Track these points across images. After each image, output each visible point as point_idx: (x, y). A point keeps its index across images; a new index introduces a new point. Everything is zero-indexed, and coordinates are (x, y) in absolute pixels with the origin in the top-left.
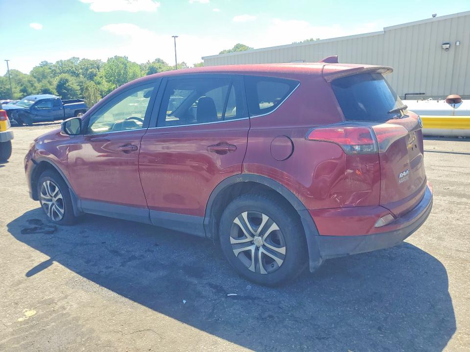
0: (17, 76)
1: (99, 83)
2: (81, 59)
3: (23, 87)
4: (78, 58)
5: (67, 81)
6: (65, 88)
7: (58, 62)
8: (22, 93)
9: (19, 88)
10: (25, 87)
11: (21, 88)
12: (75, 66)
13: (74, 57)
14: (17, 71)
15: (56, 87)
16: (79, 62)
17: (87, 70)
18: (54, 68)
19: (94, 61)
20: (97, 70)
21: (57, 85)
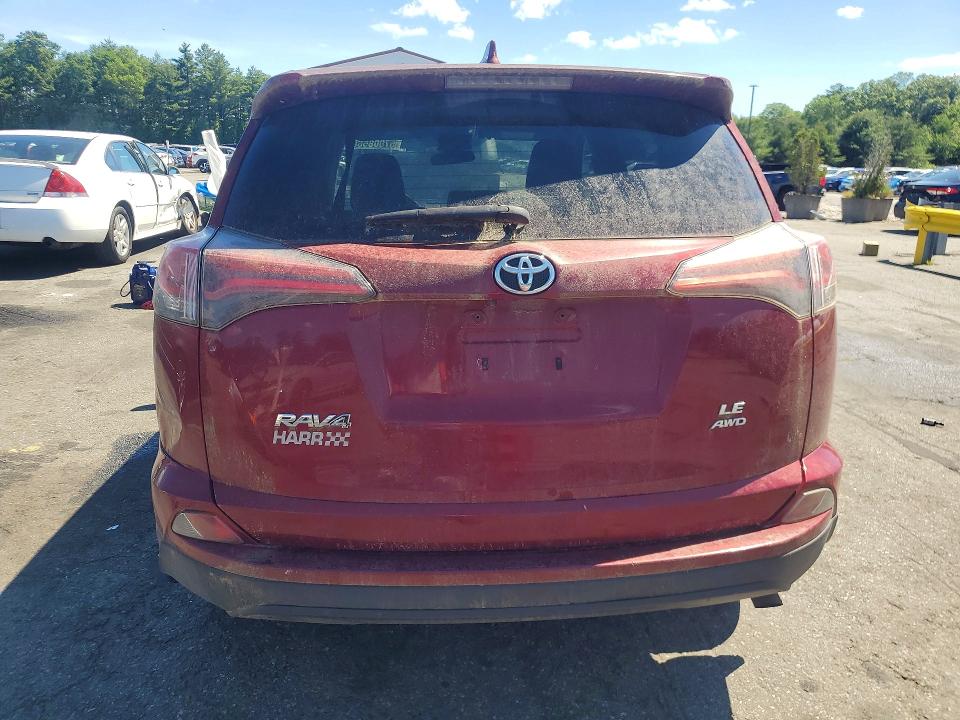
0: (780, 114)
1: (942, 130)
2: (915, 77)
3: (776, 136)
4: (911, 74)
5: (866, 124)
6: (858, 141)
7: (863, 86)
8: (771, 149)
9: (770, 138)
10: (779, 138)
11: (773, 138)
12: (899, 91)
13: (901, 73)
14: (784, 106)
15: (838, 138)
16: (910, 82)
17: (923, 99)
18: (851, 99)
19: (945, 79)
20: (949, 99)
21: (842, 133)
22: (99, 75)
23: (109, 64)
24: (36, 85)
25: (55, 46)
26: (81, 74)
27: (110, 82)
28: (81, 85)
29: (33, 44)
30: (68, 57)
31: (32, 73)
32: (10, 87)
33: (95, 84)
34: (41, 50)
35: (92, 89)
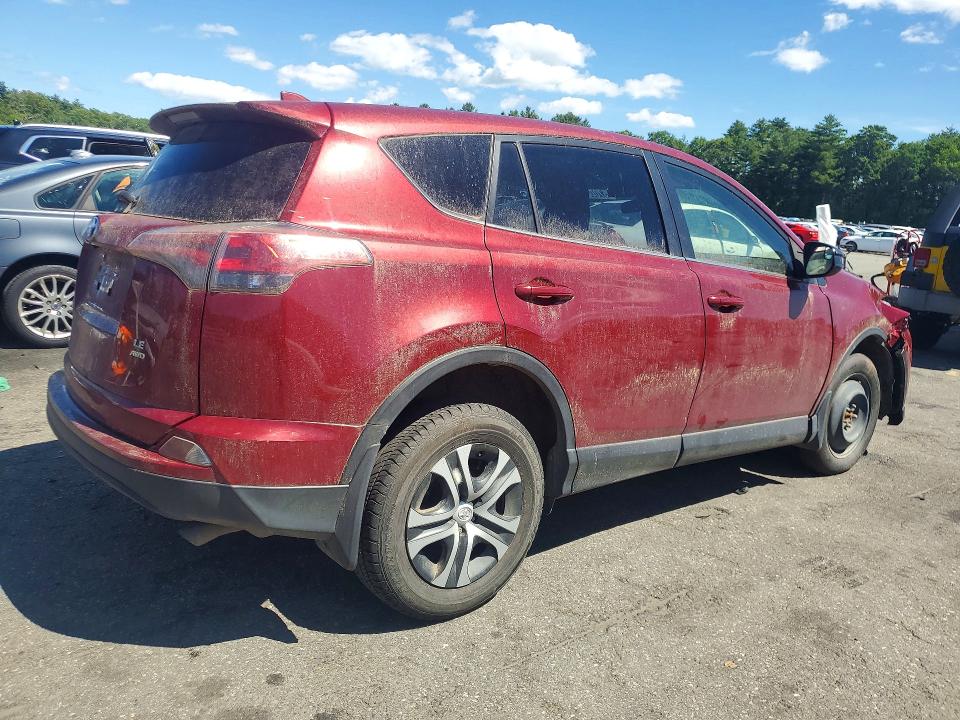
22: (928, 163)
23: (943, 151)
24: (866, 173)
25: (893, 138)
26: (910, 163)
27: (938, 170)
28: (907, 173)
29: (873, 137)
30: (902, 146)
31: (863, 163)
32: (840, 177)
33: (922, 171)
34: (878, 142)
35: (917, 177)
